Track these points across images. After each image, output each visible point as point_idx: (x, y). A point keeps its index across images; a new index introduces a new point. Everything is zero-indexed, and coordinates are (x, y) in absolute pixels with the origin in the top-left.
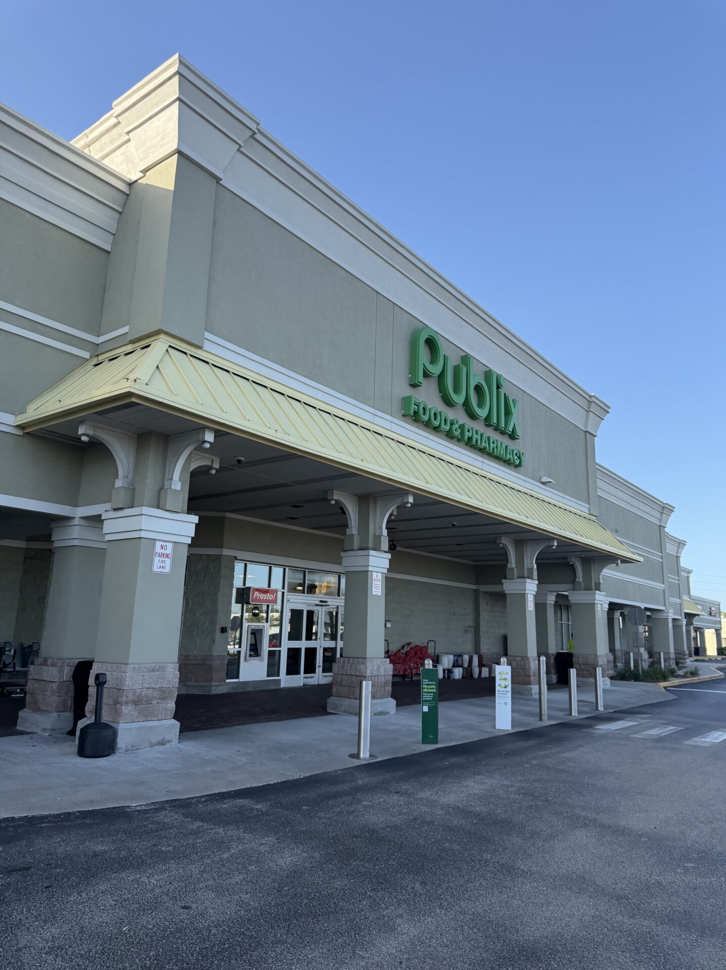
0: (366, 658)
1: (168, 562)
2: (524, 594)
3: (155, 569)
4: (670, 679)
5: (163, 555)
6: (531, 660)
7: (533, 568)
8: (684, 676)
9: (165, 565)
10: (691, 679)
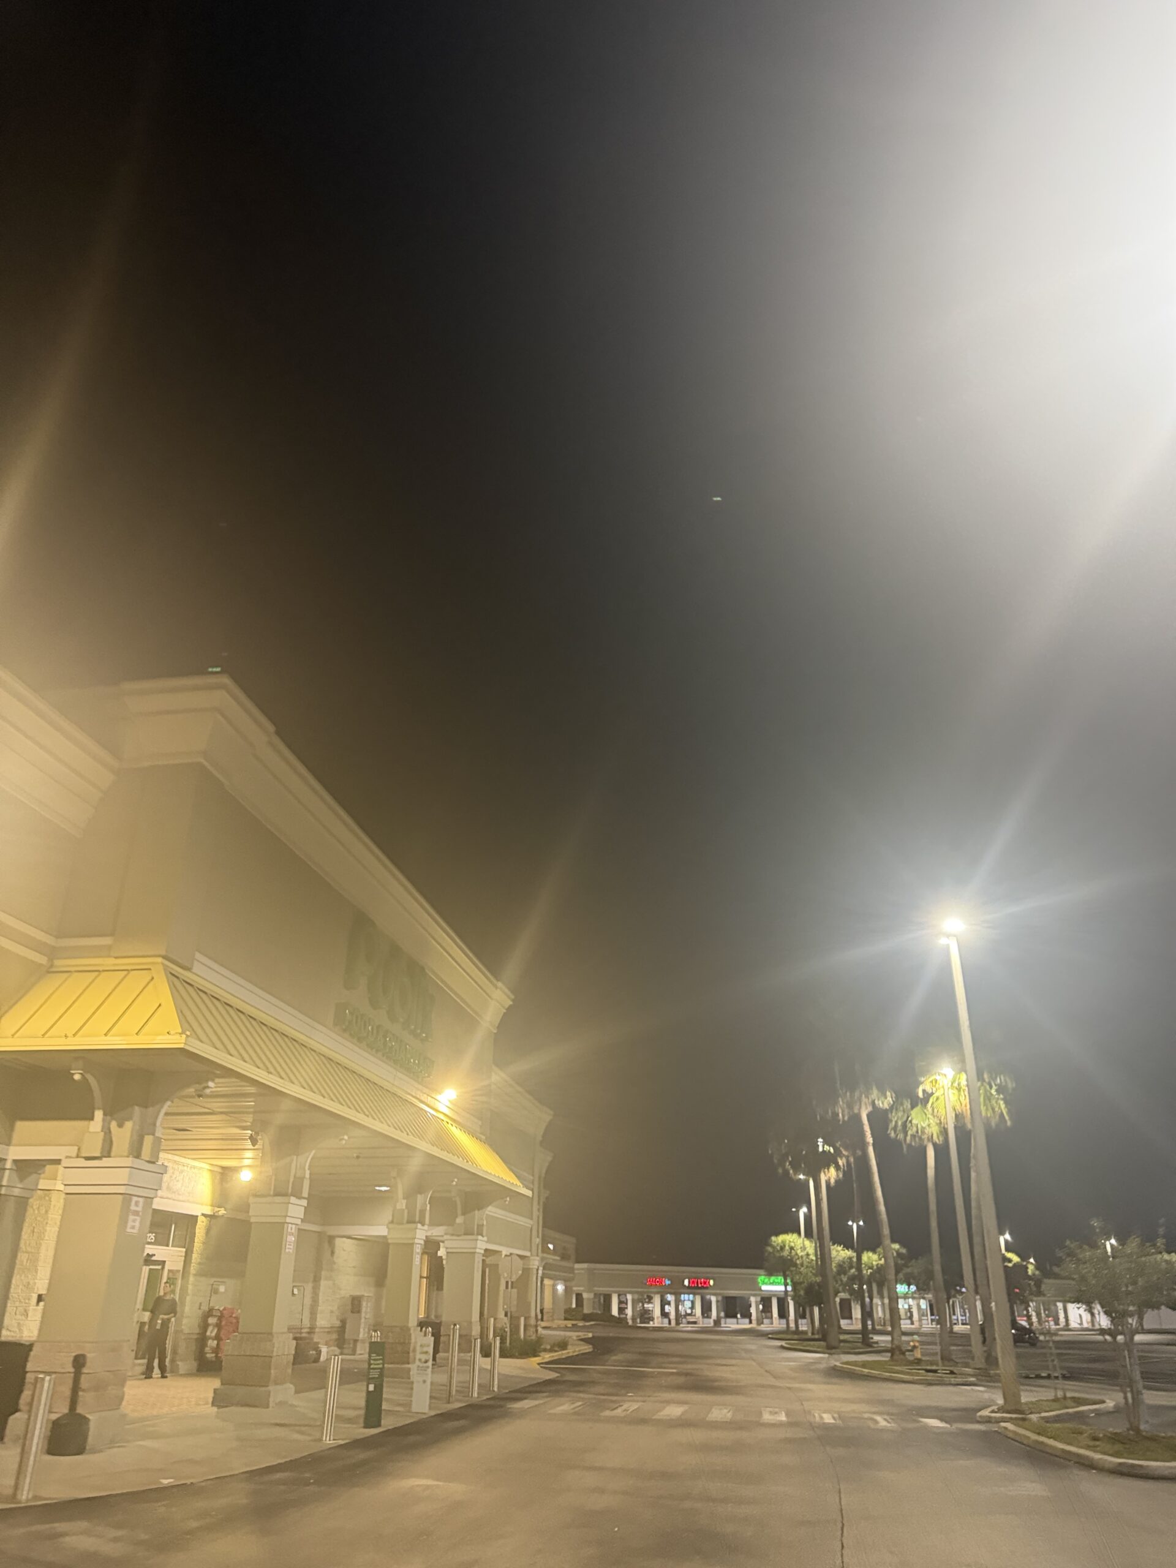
0: (271, 1334)
1: (138, 1219)
2: (413, 1244)
3: (129, 1230)
4: (542, 1354)
5: (136, 1213)
6: (412, 1331)
7: (426, 1209)
8: (551, 1350)
9: (134, 1224)
10: (560, 1353)
